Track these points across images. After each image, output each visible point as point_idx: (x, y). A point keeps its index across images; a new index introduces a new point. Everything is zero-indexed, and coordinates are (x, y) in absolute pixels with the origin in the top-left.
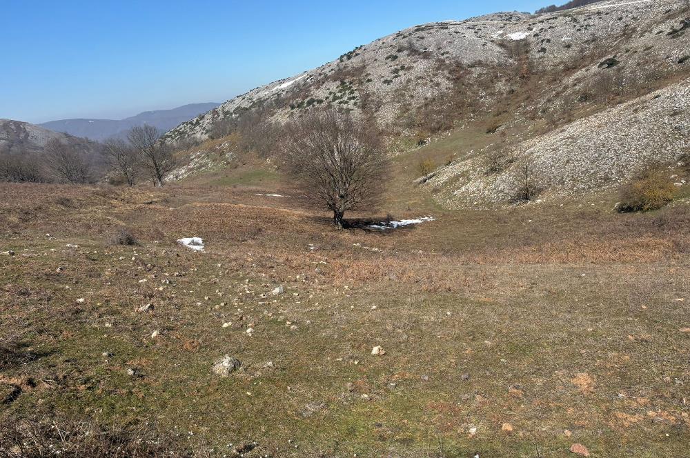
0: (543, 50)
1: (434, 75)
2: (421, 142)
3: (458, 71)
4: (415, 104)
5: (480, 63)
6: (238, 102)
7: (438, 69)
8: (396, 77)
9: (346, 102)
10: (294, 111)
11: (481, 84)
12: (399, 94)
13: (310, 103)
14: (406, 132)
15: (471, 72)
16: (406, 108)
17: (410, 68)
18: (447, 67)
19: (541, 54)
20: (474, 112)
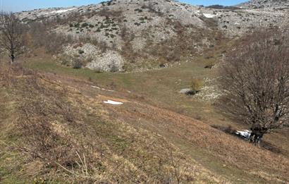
0: (225, 26)
1: (166, 27)
2: (162, 65)
3: (180, 28)
4: (155, 42)
5: (192, 26)
6: (25, 15)
7: (167, 24)
8: (142, 22)
9: (111, 31)
10: (72, 28)
11: (193, 38)
12: (145, 33)
13: (84, 25)
14: (151, 57)
15: (186, 30)
16: (150, 43)
17: (150, 19)
18: (173, 24)
19: (225, 28)
20: (191, 53)
